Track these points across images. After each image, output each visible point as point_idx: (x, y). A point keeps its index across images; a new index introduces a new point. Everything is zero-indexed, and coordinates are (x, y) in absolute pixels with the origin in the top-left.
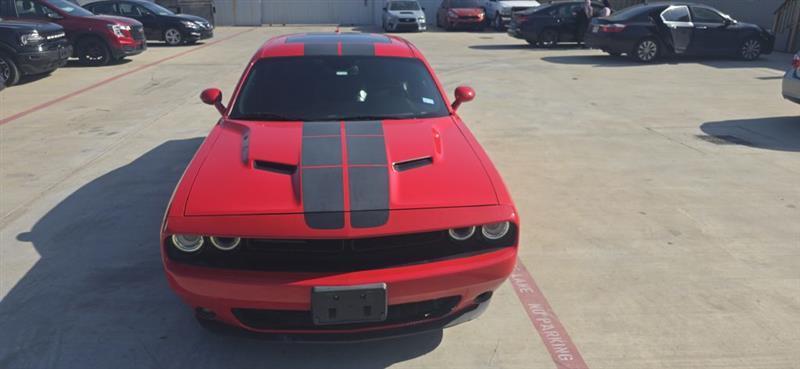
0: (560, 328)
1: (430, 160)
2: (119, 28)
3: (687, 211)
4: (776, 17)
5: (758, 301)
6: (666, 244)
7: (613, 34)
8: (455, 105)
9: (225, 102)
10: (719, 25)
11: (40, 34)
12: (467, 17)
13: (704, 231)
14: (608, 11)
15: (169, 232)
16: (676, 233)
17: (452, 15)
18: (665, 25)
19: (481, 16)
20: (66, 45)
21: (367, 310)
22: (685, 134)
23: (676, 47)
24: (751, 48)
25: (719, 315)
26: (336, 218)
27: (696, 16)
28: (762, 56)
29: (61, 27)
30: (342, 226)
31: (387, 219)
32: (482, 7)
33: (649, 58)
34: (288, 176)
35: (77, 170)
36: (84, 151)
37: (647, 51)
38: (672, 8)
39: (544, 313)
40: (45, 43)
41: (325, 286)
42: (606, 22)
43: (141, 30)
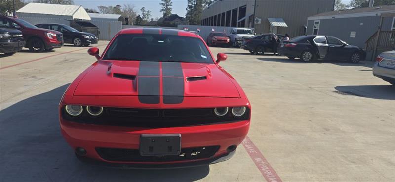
0: (271, 169)
1: (205, 78)
2: (51, 35)
3: (331, 120)
4: (366, 44)
5: (372, 160)
6: (323, 134)
7: (291, 48)
8: (218, 61)
9: (100, 55)
10: (341, 46)
11: (9, 34)
12: (221, 41)
13: (341, 129)
14: (288, 39)
15: (64, 104)
16: (327, 130)
17: (214, 39)
18: (315, 45)
19: (228, 40)
20: (22, 40)
21: (170, 148)
22: (328, 90)
23: (320, 55)
24: (355, 58)
25: (353, 166)
26: (156, 99)
27: (330, 42)
28: (361, 61)
29: (21, 32)
30: (159, 102)
31: (182, 100)
32: (228, 37)
33: (308, 60)
34: (131, 81)
35: (20, 94)
36: (25, 86)
37: (307, 56)
38: (318, 37)
39: (263, 162)
40: (12, 38)
41: (147, 134)
42: (288, 42)
43: (62, 36)
